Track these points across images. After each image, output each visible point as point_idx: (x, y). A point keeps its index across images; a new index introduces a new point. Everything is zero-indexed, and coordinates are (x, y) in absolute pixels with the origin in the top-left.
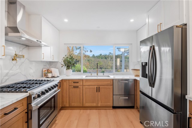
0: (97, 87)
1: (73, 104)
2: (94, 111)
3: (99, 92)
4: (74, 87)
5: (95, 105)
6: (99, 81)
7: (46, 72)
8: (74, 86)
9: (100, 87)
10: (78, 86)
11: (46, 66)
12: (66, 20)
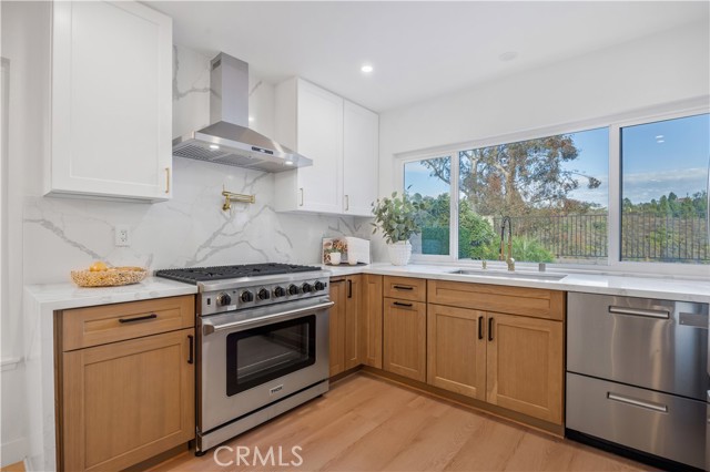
0: (481, 318)
1: (393, 366)
2: (468, 418)
3: (490, 339)
4: (396, 303)
5: (471, 390)
6: (493, 291)
7: (331, 247)
8: (399, 302)
9: (498, 319)
10: (409, 303)
11: (338, 230)
12: (367, 69)
